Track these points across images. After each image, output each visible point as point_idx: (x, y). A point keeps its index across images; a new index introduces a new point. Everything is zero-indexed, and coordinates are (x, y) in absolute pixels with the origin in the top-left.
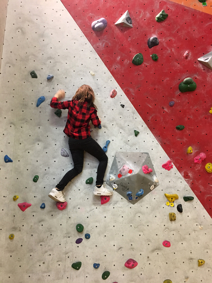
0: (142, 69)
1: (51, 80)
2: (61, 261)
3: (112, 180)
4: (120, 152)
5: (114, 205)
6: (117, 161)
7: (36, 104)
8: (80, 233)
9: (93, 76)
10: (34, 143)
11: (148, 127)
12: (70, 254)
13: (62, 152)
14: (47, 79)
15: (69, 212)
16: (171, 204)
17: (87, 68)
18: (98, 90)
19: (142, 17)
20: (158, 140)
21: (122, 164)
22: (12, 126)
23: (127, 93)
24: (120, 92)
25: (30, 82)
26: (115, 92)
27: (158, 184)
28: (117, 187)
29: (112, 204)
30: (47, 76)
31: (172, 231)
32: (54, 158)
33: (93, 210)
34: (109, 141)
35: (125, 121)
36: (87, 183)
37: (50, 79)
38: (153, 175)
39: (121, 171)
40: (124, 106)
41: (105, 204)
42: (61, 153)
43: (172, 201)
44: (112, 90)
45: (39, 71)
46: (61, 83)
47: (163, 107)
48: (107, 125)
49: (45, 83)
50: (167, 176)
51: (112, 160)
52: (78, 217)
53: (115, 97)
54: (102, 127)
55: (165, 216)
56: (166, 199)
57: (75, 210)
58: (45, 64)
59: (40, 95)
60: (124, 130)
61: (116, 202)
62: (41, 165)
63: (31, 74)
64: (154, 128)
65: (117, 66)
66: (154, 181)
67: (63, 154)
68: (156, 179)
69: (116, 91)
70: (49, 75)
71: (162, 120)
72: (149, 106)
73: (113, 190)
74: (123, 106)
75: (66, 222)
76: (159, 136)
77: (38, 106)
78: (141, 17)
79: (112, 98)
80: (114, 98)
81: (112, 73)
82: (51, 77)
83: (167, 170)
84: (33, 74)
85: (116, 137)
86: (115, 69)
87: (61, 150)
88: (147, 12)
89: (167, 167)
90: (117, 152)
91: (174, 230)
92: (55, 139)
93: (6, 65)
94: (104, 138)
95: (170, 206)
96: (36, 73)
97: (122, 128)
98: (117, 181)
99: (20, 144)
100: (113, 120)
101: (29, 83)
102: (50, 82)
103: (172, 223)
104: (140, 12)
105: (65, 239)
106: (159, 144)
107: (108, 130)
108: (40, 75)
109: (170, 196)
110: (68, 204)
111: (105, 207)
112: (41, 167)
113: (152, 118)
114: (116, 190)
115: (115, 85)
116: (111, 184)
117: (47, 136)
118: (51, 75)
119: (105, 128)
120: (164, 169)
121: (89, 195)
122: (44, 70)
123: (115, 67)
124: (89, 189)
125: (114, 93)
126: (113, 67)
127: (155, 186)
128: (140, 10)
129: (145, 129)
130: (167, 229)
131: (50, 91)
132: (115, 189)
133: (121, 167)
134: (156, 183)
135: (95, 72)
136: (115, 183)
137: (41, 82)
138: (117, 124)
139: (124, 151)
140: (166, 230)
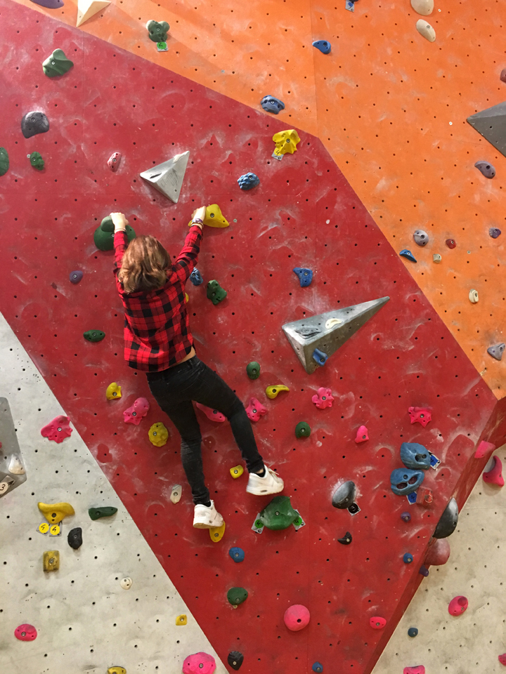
0: (5, 188)
11: (15, 333)
16: (53, 528)
19: (12, 60)
20: (39, 366)
27: (21, 478)
31: (46, 597)
38: (10, 454)
43: (53, 520)
47: (53, 284)
50: (53, 457)
55: (30, 560)
56: (40, 517)
64: (30, 336)
66: (6, 472)
68: (14, 467)
71: (50, 316)
72: (19, 281)
76: (42, 356)
78: (7, 60)
83: (53, 443)
88: (22, 51)
89: (51, 434)
91: (51, 596)
95: (48, 535)
103: (48, 578)
104: (6, 49)
106: (39, 375)
109: (48, 508)
113: (25, 309)
120: (46, 439)
127: (10, 483)
128: (6, 44)
129: (4, 337)
130: (33, 595)
134: (12, 475)
140: (29, 598)
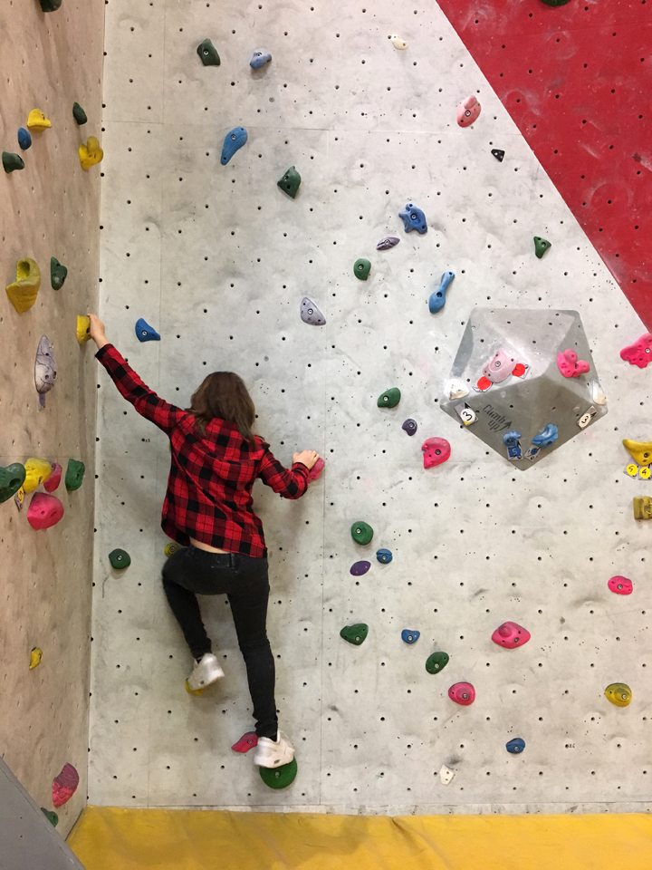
0: (570, 20)
1: (265, 71)
2: (310, 619)
3: (460, 397)
4: (486, 310)
5: (463, 472)
6: (476, 338)
7: (221, 155)
8: (362, 549)
9: (401, 50)
10: (219, 282)
11: (582, 226)
12: (334, 603)
13: (305, 311)
14: (249, 68)
15: (330, 487)
16: (642, 470)
17: (381, 22)
18: (416, 99)
20: (614, 270)
21: (493, 347)
22: (152, 226)
23: (516, 109)
24: (492, 105)
25: (197, 80)
26: (475, 106)
27: (603, 410)
28: (473, 419)
29: (457, 468)
30: (251, 59)
31: (640, 548)
32: (281, 328)
33: (400, 485)
34: (451, 273)
35: (505, 207)
36: (381, 405)
37: (260, 67)
38: (591, 380)
39: (487, 367)
40: (503, 153)
41: (435, 469)
42: (302, 312)
43: (645, 461)
44: (463, 98)
45: (223, 42)
46: (296, 81)
47: (636, 155)
48: (445, 220)
49: (246, 81)
50: (636, 385)
51: (460, 335)
52: (355, 502)
53: (473, 125)
54: (429, 228)
55: (619, 506)
56: (627, 456)
57: (346, 482)
58: (243, 15)
59: (232, 125)
60: (501, 238)
61: (469, 464)
62: (242, 350)
63: (200, 51)
64: (601, 230)
65: (481, 12)
66: (591, 402)
67: (307, 316)
68: (599, 395)
69: (479, 101)
70: (257, 51)
71: (630, 201)
72: (590, 155)
73: (461, 427)
74: (499, 155)
75: (321, 514)
76: (617, 256)
77: (224, 160)
79: (464, 129)
80: (469, 128)
81: (466, 37)
82: (264, 58)
83: (635, 368)
84: (206, 50)
85: (472, 259)
86: (477, 22)
87: (300, 304)
89: (637, 356)
90: (474, 311)
91: (645, 548)
92: (283, 270)
93: (121, 23)
94: (435, 266)
95: (637, 478)
96: (217, 45)
97: (493, 229)
98: (475, 399)
99: (179, 284)
100: (466, 205)
101: (195, 84)
102: (261, 77)
103: (640, 527)
105: (321, 561)
106: (613, 281)
107: (446, 236)
108: (227, 53)
109: (640, 447)
110: (326, 464)
111: (437, 475)
112: (242, 355)
113: (597, 193)
114: (471, 427)
115: (472, 80)
116: (457, 408)
117: (259, 261)
118: (264, 54)
119: (439, 232)
120: (627, 363)
121: (387, 440)
122: (240, 37)
123: (477, 13)
124: (388, 422)
125: (472, 110)
126: (471, 14)
127: (593, 415)
129: (569, 232)
130: (625, 545)
131: (263, 109)
132: (467, 423)
133: (487, 358)
134: (597, 405)
135: (408, 35)
136: (467, 406)
137: (231, 79)
138: (477, 217)
139: (499, 305)
140: (621, 547)
